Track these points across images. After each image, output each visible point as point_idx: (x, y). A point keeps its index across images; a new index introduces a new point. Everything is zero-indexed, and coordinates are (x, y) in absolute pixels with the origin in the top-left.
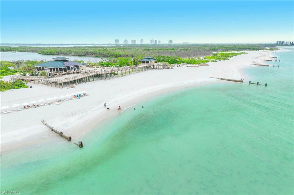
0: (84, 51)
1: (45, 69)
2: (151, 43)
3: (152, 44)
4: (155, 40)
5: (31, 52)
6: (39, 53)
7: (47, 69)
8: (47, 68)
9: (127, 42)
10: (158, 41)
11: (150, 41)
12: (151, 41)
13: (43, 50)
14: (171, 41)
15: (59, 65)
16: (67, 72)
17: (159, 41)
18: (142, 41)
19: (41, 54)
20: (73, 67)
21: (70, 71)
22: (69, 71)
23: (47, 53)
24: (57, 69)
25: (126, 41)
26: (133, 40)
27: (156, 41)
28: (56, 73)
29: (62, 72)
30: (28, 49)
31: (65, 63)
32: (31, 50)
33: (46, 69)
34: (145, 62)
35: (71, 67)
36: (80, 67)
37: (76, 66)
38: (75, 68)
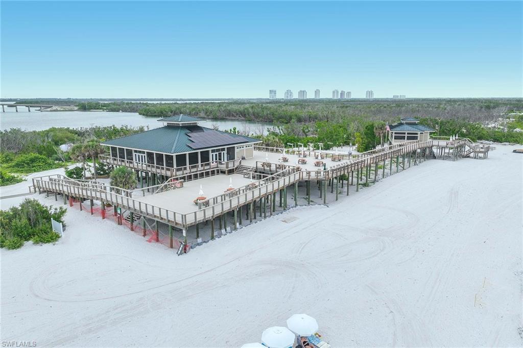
0: (223, 109)
1: (134, 154)
2: (334, 96)
3: (335, 98)
4: (342, 91)
5: (129, 112)
6: (140, 114)
7: (140, 155)
8: (140, 152)
9: (290, 95)
10: (346, 93)
11: (332, 94)
12: (334, 92)
13: (148, 108)
14: (370, 93)
15: (177, 145)
16: (200, 168)
17: (349, 93)
18: (317, 92)
19: (144, 115)
20: (218, 150)
21: (208, 164)
22: (206, 165)
23: (155, 112)
24: (169, 158)
25: (289, 92)
26: (301, 91)
27: (342, 94)
28: (164, 172)
29: (185, 169)
30: (125, 106)
31: (194, 135)
32: (129, 108)
33: (137, 154)
34: (406, 134)
35: (210, 152)
36: (236, 150)
37: (226, 147)
38: (222, 152)
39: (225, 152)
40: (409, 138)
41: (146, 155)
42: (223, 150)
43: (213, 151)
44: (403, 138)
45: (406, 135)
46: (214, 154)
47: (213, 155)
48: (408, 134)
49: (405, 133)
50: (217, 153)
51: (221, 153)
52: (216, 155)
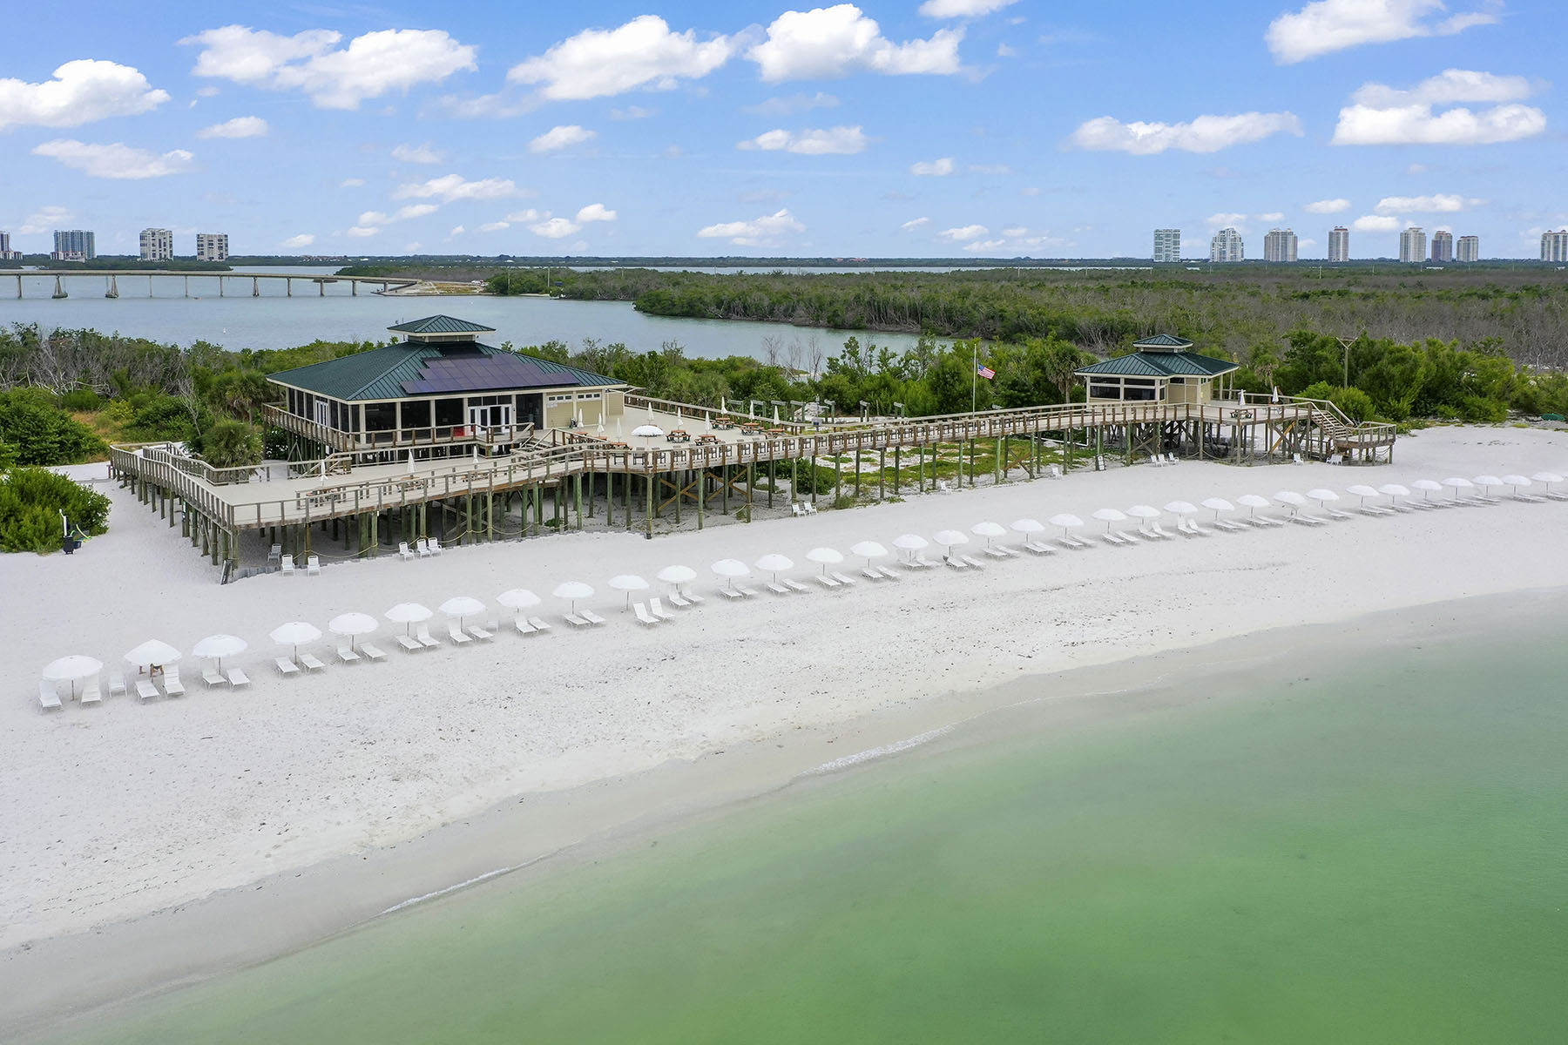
1: (315, 405)
3: (1413, 259)
6: (640, 309)
7: (322, 403)
9: (1234, 247)
14: (1558, 240)
15: (377, 383)
20: (487, 401)
24: (355, 414)
27: (1441, 242)
34: (1122, 381)
35: (466, 403)
36: (546, 403)
37: (513, 393)
38: (503, 407)
39: (512, 407)
40: (1132, 395)
41: (327, 405)
42: (507, 400)
43: (473, 402)
44: (1113, 394)
45: (1122, 386)
46: (478, 410)
47: (473, 412)
48: (1127, 381)
49: (1117, 381)
50: (488, 408)
51: (499, 409)
52: (484, 413)
